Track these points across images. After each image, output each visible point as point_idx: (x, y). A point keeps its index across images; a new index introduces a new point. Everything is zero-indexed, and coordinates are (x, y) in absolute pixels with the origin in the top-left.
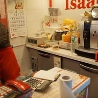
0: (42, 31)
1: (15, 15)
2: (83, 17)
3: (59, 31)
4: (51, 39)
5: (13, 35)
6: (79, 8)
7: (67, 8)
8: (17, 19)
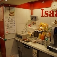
0: (26, 30)
1: (9, 19)
2: (54, 24)
3: (37, 31)
4: (31, 35)
5: (7, 32)
6: (50, 16)
7: (42, 16)
8: (10, 22)
